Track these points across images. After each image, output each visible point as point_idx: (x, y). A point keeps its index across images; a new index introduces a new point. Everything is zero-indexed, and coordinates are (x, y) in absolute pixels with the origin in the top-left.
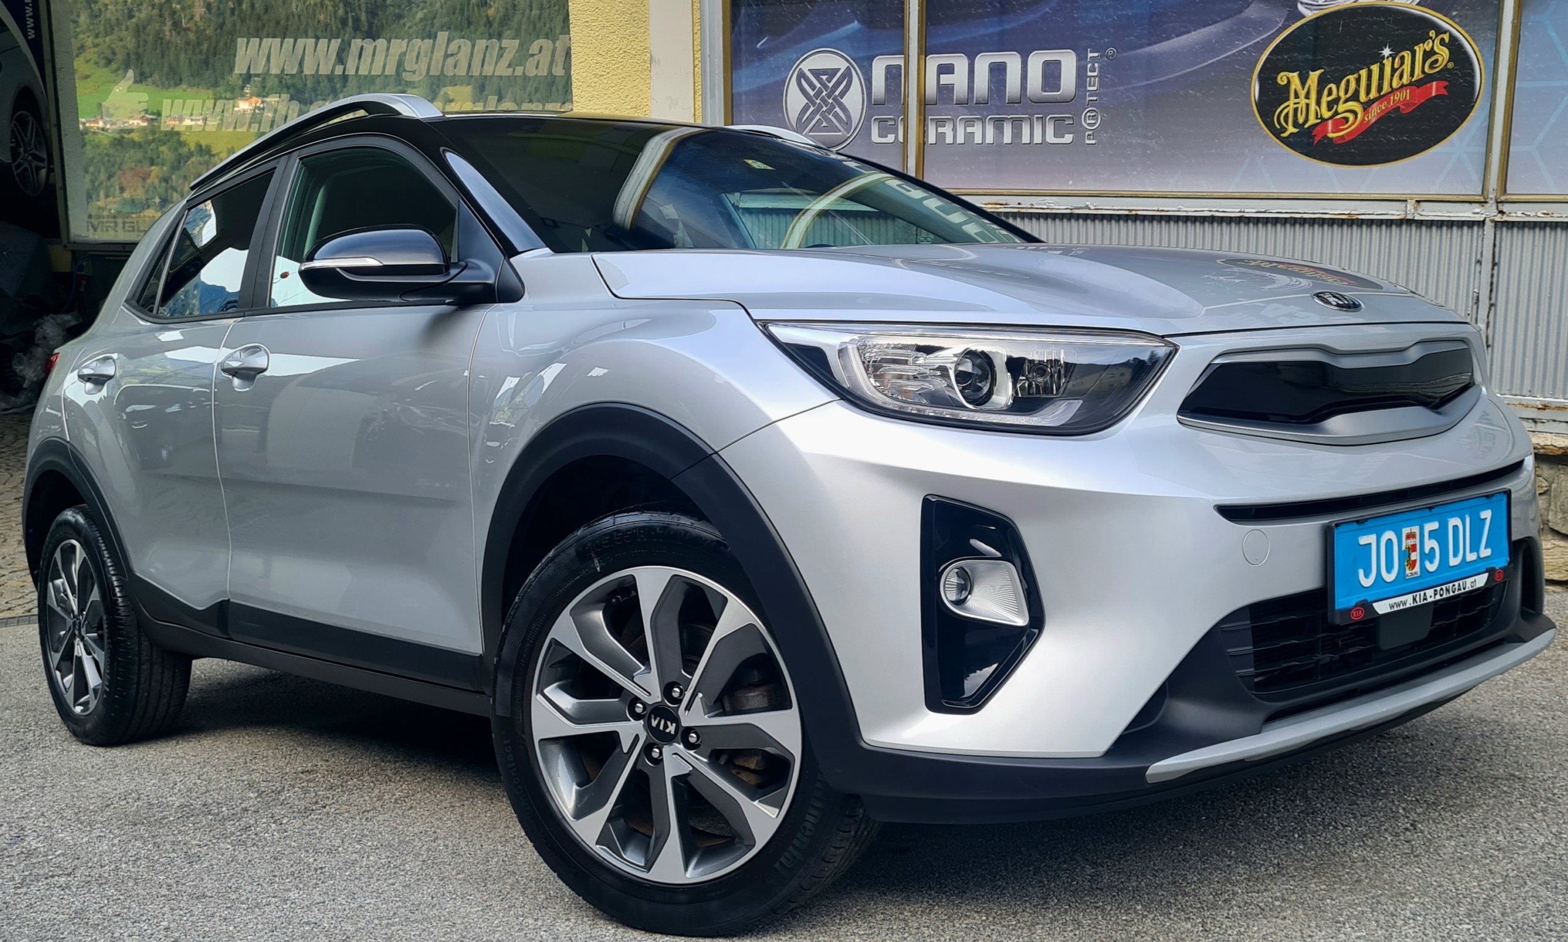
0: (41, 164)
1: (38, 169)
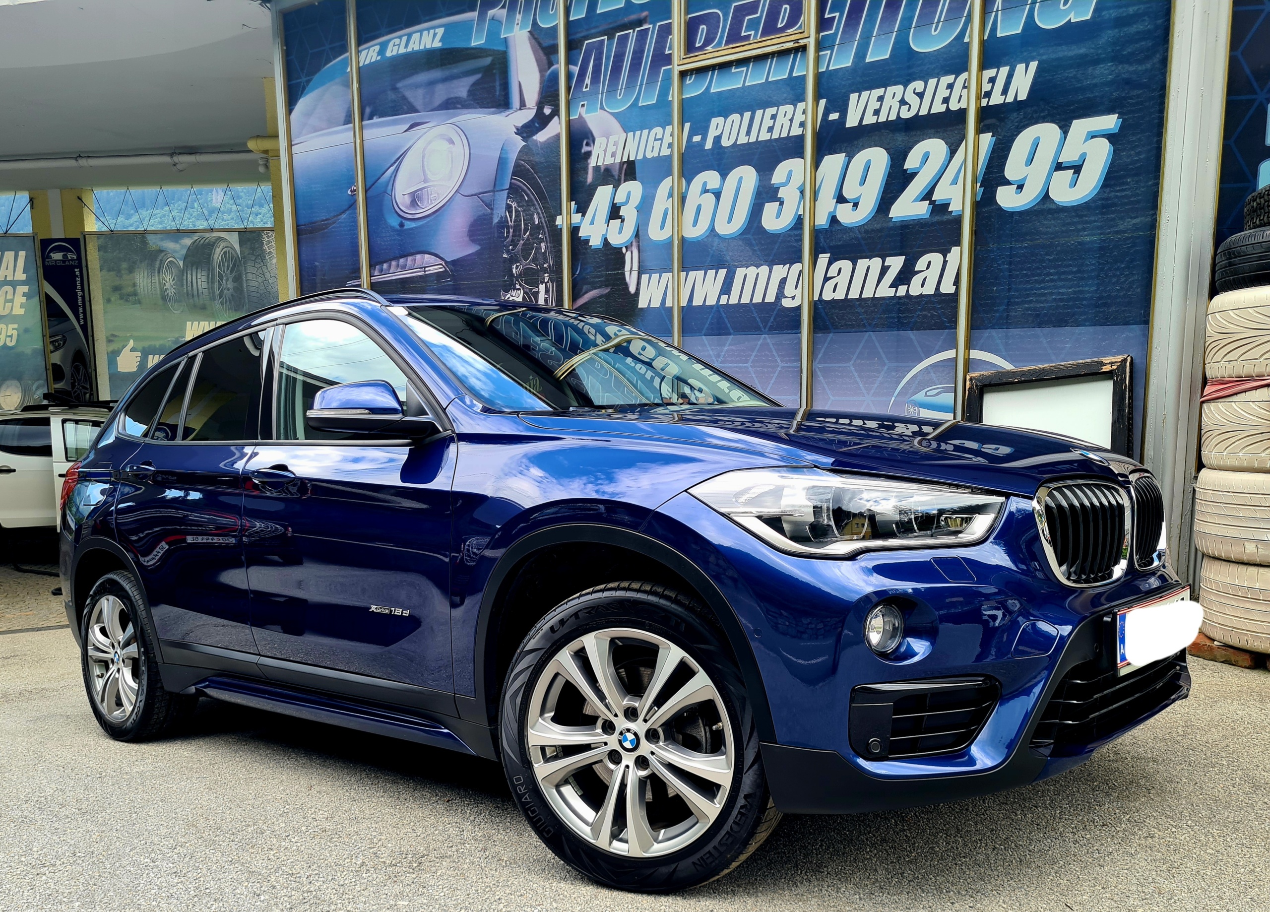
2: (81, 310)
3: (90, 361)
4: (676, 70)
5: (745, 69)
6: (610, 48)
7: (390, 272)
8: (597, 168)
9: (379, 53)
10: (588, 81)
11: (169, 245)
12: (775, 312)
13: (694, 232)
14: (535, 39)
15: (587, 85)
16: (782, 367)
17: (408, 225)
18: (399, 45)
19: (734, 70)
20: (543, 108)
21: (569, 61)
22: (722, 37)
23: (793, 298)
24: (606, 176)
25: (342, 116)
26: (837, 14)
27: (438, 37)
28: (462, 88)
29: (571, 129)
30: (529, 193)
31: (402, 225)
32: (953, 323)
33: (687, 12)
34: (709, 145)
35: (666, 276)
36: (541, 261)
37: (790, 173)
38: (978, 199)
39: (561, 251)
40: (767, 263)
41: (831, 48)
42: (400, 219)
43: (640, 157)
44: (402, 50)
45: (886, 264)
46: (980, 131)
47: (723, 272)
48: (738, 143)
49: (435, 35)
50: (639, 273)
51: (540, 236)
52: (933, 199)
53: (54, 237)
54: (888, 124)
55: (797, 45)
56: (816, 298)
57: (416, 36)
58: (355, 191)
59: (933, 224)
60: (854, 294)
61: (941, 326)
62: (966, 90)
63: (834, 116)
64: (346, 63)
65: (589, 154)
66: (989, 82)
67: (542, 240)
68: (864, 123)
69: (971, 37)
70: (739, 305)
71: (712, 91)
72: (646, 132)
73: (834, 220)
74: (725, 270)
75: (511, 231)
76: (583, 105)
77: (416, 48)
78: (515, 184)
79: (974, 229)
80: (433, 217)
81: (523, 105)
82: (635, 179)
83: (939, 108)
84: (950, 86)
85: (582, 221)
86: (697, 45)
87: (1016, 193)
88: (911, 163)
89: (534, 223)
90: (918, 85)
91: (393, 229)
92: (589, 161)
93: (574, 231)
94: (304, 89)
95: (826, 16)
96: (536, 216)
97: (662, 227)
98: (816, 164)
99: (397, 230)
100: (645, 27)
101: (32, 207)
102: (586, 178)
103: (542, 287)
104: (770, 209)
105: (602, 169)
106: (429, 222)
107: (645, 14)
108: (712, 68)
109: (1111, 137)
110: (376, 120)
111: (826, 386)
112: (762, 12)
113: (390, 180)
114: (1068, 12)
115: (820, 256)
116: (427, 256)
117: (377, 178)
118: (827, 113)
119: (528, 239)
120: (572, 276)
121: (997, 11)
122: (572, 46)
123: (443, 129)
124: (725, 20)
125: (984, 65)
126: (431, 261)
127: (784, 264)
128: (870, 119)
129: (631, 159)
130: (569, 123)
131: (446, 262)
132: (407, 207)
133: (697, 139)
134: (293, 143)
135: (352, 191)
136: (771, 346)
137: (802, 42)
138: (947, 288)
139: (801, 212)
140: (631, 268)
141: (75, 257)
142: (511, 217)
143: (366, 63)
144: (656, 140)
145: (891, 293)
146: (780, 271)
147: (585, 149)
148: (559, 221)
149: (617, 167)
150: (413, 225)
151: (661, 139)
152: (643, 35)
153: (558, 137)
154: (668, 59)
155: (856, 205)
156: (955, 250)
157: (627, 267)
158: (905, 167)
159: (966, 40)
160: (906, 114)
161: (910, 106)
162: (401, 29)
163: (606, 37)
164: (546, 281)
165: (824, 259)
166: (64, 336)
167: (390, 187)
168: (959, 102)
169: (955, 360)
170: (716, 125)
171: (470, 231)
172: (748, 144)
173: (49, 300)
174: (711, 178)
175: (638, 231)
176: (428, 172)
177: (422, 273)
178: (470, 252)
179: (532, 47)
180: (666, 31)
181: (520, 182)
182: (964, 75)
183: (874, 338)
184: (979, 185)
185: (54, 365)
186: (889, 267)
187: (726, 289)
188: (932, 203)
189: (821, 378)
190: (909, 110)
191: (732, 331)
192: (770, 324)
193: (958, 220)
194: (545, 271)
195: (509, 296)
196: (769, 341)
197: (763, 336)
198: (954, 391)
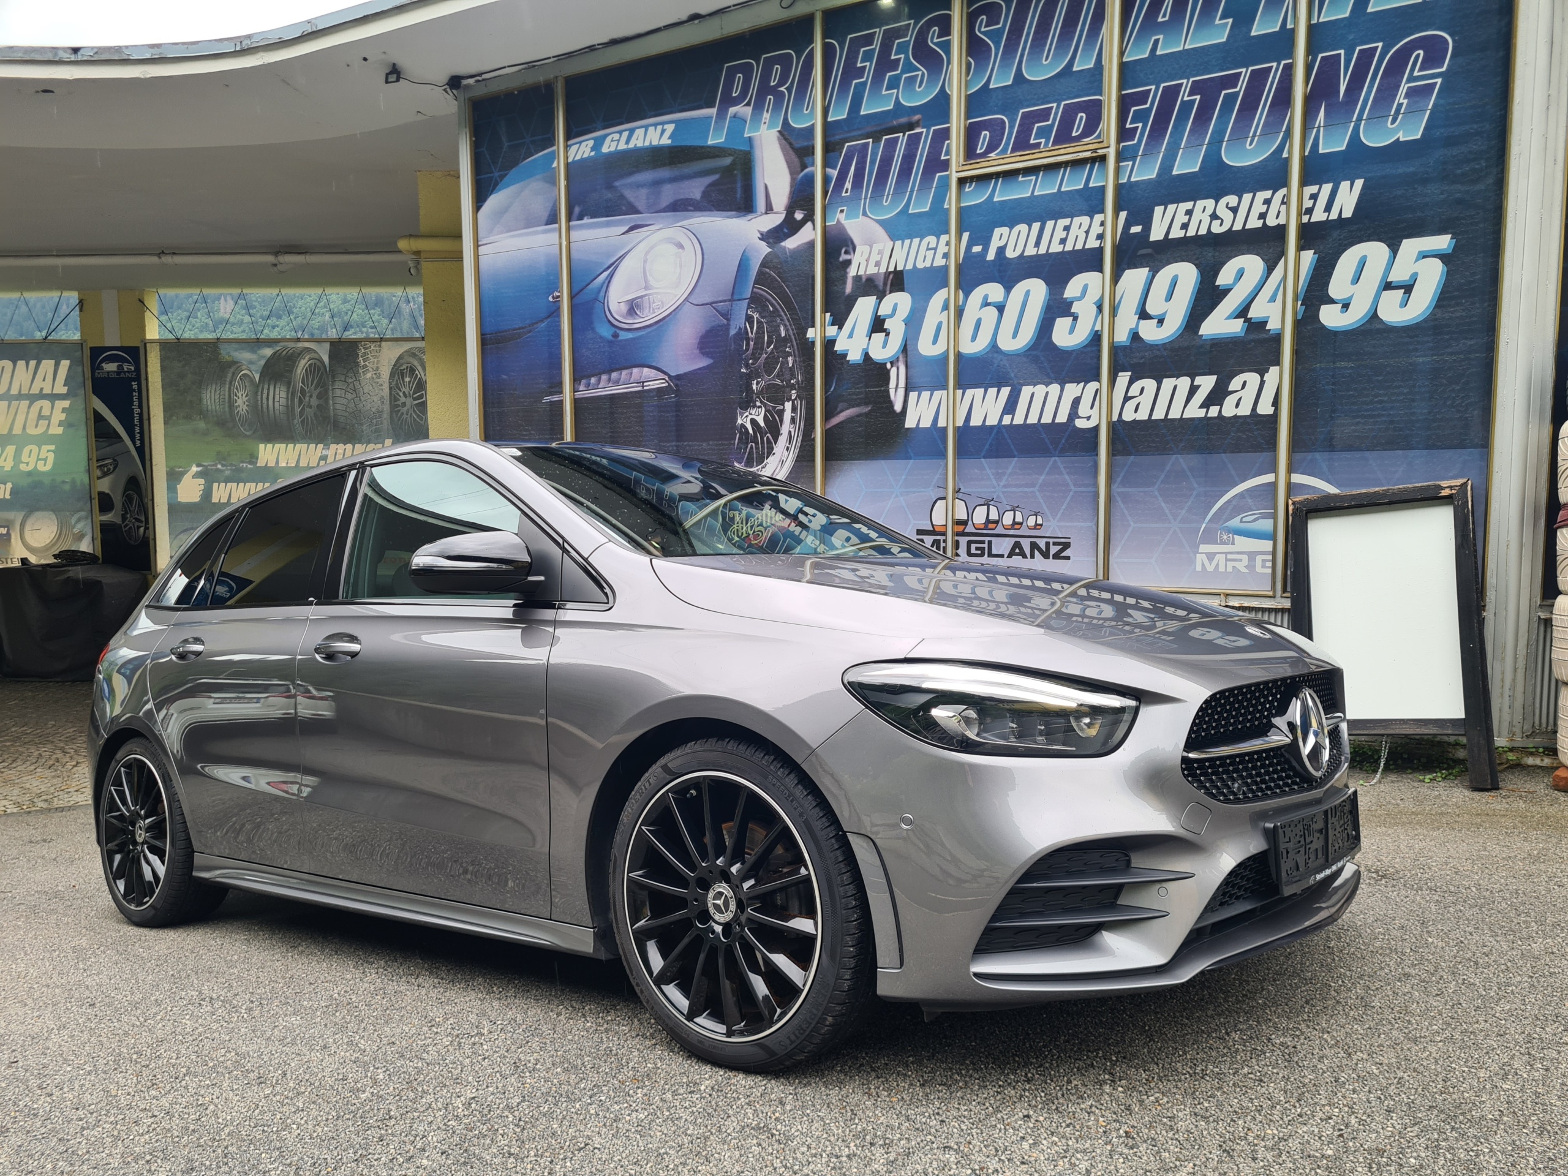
0: (140, 524)
1: (139, 527)
2: (137, 429)
3: (146, 490)
4: (954, 177)
5: (1034, 178)
6: (875, 151)
7: (600, 386)
8: (858, 278)
9: (592, 149)
10: (848, 185)
11: (244, 356)
12: (1067, 434)
13: (969, 348)
14: (786, 139)
15: (847, 190)
16: (1075, 492)
17: (623, 335)
18: (619, 140)
19: (1021, 179)
20: (794, 213)
21: (826, 164)
22: (1007, 144)
23: (1088, 418)
24: (868, 286)
25: (545, 215)
26: (1140, 125)
27: (667, 134)
28: (695, 189)
29: (827, 235)
30: (774, 301)
31: (616, 335)
32: (1272, 444)
33: (968, 117)
34: (991, 256)
35: (938, 394)
36: (787, 376)
37: (1085, 288)
38: (1299, 317)
39: (813, 368)
40: (1058, 381)
41: (1133, 159)
42: (614, 329)
43: (909, 266)
44: (622, 146)
45: (1195, 384)
46: (1301, 247)
47: (1006, 391)
48: (1025, 254)
49: (663, 131)
50: (906, 390)
51: (788, 349)
52: (1249, 316)
53: (107, 345)
54: (1197, 238)
55: (1095, 155)
56: (1115, 418)
57: (640, 132)
58: (558, 297)
59: (1250, 342)
60: (1159, 414)
61: (1257, 448)
62: (1284, 207)
63: (1136, 229)
64: (553, 156)
65: (848, 263)
66: (1310, 199)
67: (789, 354)
68: (1170, 237)
69: (1290, 152)
70: (1025, 426)
71: (996, 199)
72: (916, 241)
73: (1135, 336)
74: (1009, 389)
75: (752, 343)
76: (842, 211)
77: (640, 144)
78: (756, 293)
79: (1296, 346)
80: (655, 327)
81: (769, 208)
82: (903, 290)
83: (1254, 223)
84: (1268, 202)
85: (838, 334)
86: (978, 151)
87: (1342, 312)
88: (1224, 278)
89: (780, 335)
90: (1232, 200)
91: (606, 341)
92: (848, 270)
93: (829, 344)
94: (496, 184)
95: (1128, 126)
96: (782, 328)
97: (935, 342)
98: (1116, 278)
99: (610, 342)
100: (918, 130)
101: (81, 310)
102: (844, 288)
103: (788, 406)
104: (1062, 325)
105: (864, 280)
106: (650, 332)
107: (917, 117)
108: (997, 175)
109: (1443, 257)
110: (586, 221)
111: (1126, 512)
112: (1054, 120)
113: (602, 286)
114: (1396, 130)
115: (1120, 374)
116: (646, 370)
117: (585, 284)
118: (1128, 225)
119: (772, 352)
120: (826, 393)
121: (1319, 127)
122: (829, 148)
123: (669, 232)
124: (1012, 127)
125: (1304, 182)
126: (652, 375)
127: (1078, 383)
128: (1176, 233)
129: (898, 269)
130: (825, 229)
131: (670, 376)
132: (625, 318)
133: (977, 249)
134: (480, 243)
135: (553, 297)
136: (1063, 469)
137: (1101, 152)
138: (1265, 408)
139: (1098, 327)
140: (897, 386)
141: (133, 368)
142: (752, 328)
143: (576, 159)
144: (928, 249)
145: (1201, 413)
146: (1072, 390)
147: (844, 257)
148: (811, 333)
149: (882, 276)
150: (630, 335)
151: (935, 249)
152: (914, 141)
153: (811, 245)
154: (945, 166)
155: (1161, 321)
156: (1274, 370)
157: (892, 384)
158: (1217, 284)
159: (1285, 155)
160: (1217, 229)
161: (1222, 221)
162: (622, 123)
163: (871, 140)
164: (793, 398)
166: (115, 460)
167: (602, 294)
168: (1277, 218)
169: (1274, 485)
170: (1000, 236)
171: (699, 344)
172: (1037, 256)
173: (98, 418)
174: (994, 291)
175: (905, 345)
176: (650, 278)
177: (640, 389)
178: (701, 366)
179: (783, 149)
180: (944, 135)
181: (764, 291)
182: (1283, 191)
183: (1181, 460)
184: (1299, 303)
185: (101, 494)
186: (1199, 386)
187: (1010, 407)
188: (1248, 321)
189: (1120, 502)
190: (1221, 225)
191: (1016, 453)
192: (1060, 446)
193: (1278, 338)
194: (792, 387)
195: (747, 414)
196: (1059, 464)
197: (1053, 458)
198: (1274, 517)
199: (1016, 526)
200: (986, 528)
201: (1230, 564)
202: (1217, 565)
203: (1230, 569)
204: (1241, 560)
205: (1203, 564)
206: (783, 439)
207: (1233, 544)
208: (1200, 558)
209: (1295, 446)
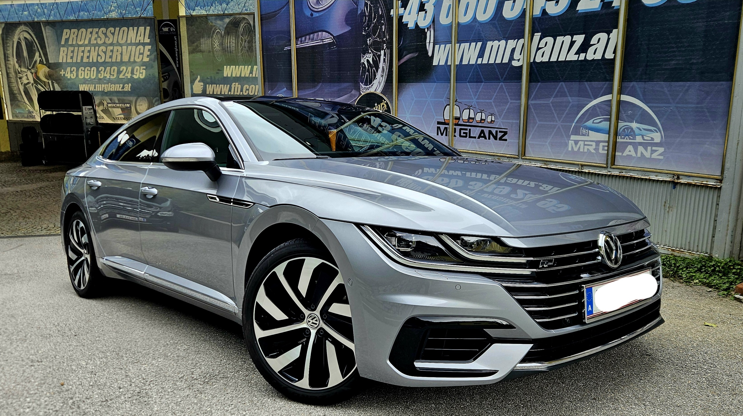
2: (177, 59)
3: (181, 87)
7: (306, 42)
11: (217, 23)
12: (508, 69)
13: (465, 19)
16: (511, 103)
17: (315, 15)
23: (519, 60)
31: (312, 15)
32: (611, 77)
35: (448, 46)
36: (382, 36)
39: (392, 30)
40: (505, 39)
42: (311, 11)
45: (573, 40)
47: (480, 44)
50: (434, 44)
51: (382, 21)
53: (164, 19)
56: (532, 61)
59: (602, 15)
60: (554, 59)
61: (603, 79)
67: (383, 24)
70: (488, 64)
73: (544, 12)
75: (367, 18)
79: (627, 18)
80: (328, 10)
85: (404, 12)
89: (379, 13)
91: (308, 18)
93: (401, 18)
96: (380, 10)
97: (447, 17)
99: (310, 18)
101: (153, 2)
103: (382, 52)
104: (507, 5)
106: (325, 13)
111: (535, 115)
115: (536, 34)
116: (324, 33)
119: (376, 23)
120: (398, 45)
126: (326, 36)
127: (514, 39)
131: (334, 37)
132: (315, 5)
136: (505, 90)
138: (609, 55)
139: (525, 7)
140: (430, 41)
141: (175, 30)
142: (367, 10)
145: (575, 58)
146: (511, 43)
148: (392, 12)
150: (317, 15)
155: (557, 2)
156: (615, 31)
157: (428, 41)
164: (384, 48)
165: (537, 36)
166: (168, 73)
169: (611, 101)
171: (346, 18)
173: (161, 53)
175: (434, 18)
177: (322, 43)
178: (346, 31)
185: (164, 89)
186: (575, 42)
187: (481, 55)
189: (533, 110)
191: (483, 80)
192: (505, 76)
193: (617, 12)
194: (384, 42)
195: (365, 57)
196: (504, 87)
197: (501, 83)
198: (610, 120)
199: (482, 121)
200: (468, 122)
201: (586, 147)
202: (580, 147)
203: (586, 150)
204: (592, 145)
205: (572, 147)
206: (380, 70)
207: (588, 135)
208: (571, 143)
209: (624, 78)
